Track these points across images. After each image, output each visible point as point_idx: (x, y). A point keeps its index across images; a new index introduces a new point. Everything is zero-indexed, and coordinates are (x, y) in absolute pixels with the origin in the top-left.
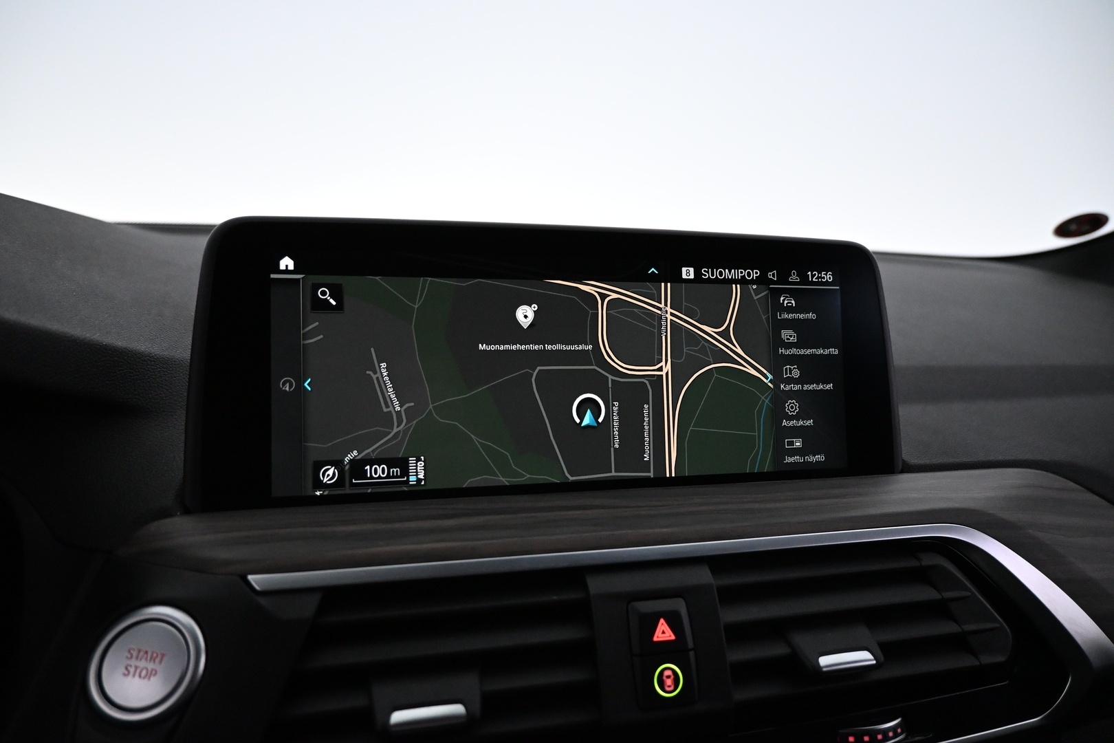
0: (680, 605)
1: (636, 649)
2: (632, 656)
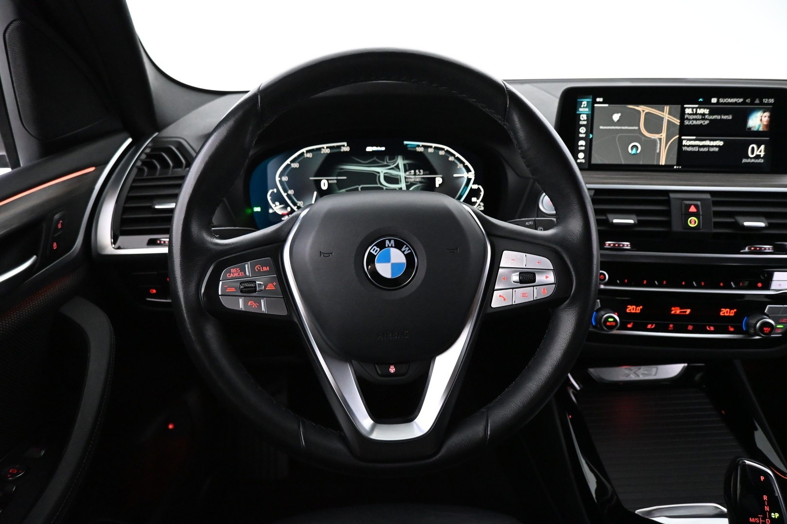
0: (699, 203)
1: (683, 213)
2: (682, 215)
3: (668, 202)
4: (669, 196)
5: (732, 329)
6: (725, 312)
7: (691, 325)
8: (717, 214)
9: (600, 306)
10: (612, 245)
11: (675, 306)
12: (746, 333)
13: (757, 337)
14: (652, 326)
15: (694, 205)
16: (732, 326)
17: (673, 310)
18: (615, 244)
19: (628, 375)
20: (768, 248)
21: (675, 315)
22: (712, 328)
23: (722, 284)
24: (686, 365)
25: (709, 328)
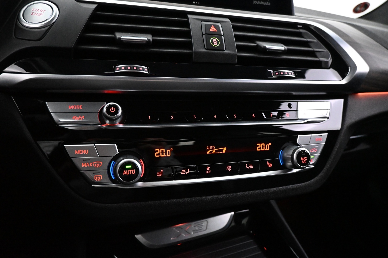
0: (218, 24)
1: (204, 33)
2: (203, 35)
3: (187, 24)
4: (188, 18)
5: (270, 165)
6: (261, 147)
7: (229, 165)
8: (238, 38)
9: (118, 152)
10: (123, 68)
11: (209, 145)
12: (283, 167)
13: (295, 171)
14: (187, 171)
15: (214, 26)
16: (270, 162)
17: (208, 150)
18: (127, 67)
19: (179, 235)
20: (290, 73)
21: (211, 155)
22: (251, 166)
23: (253, 116)
24: (233, 213)
25: (248, 166)
